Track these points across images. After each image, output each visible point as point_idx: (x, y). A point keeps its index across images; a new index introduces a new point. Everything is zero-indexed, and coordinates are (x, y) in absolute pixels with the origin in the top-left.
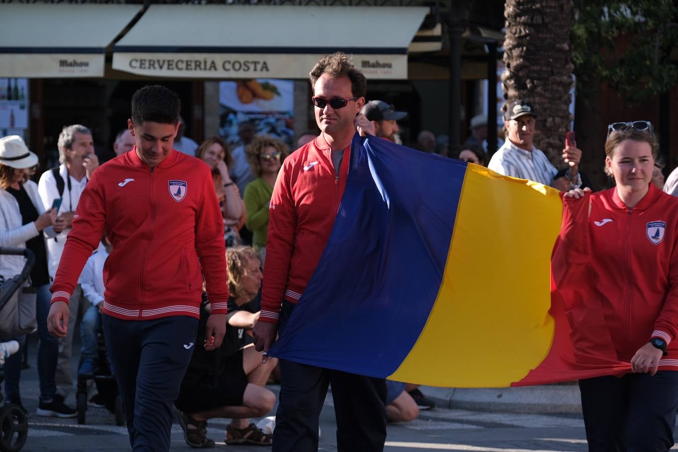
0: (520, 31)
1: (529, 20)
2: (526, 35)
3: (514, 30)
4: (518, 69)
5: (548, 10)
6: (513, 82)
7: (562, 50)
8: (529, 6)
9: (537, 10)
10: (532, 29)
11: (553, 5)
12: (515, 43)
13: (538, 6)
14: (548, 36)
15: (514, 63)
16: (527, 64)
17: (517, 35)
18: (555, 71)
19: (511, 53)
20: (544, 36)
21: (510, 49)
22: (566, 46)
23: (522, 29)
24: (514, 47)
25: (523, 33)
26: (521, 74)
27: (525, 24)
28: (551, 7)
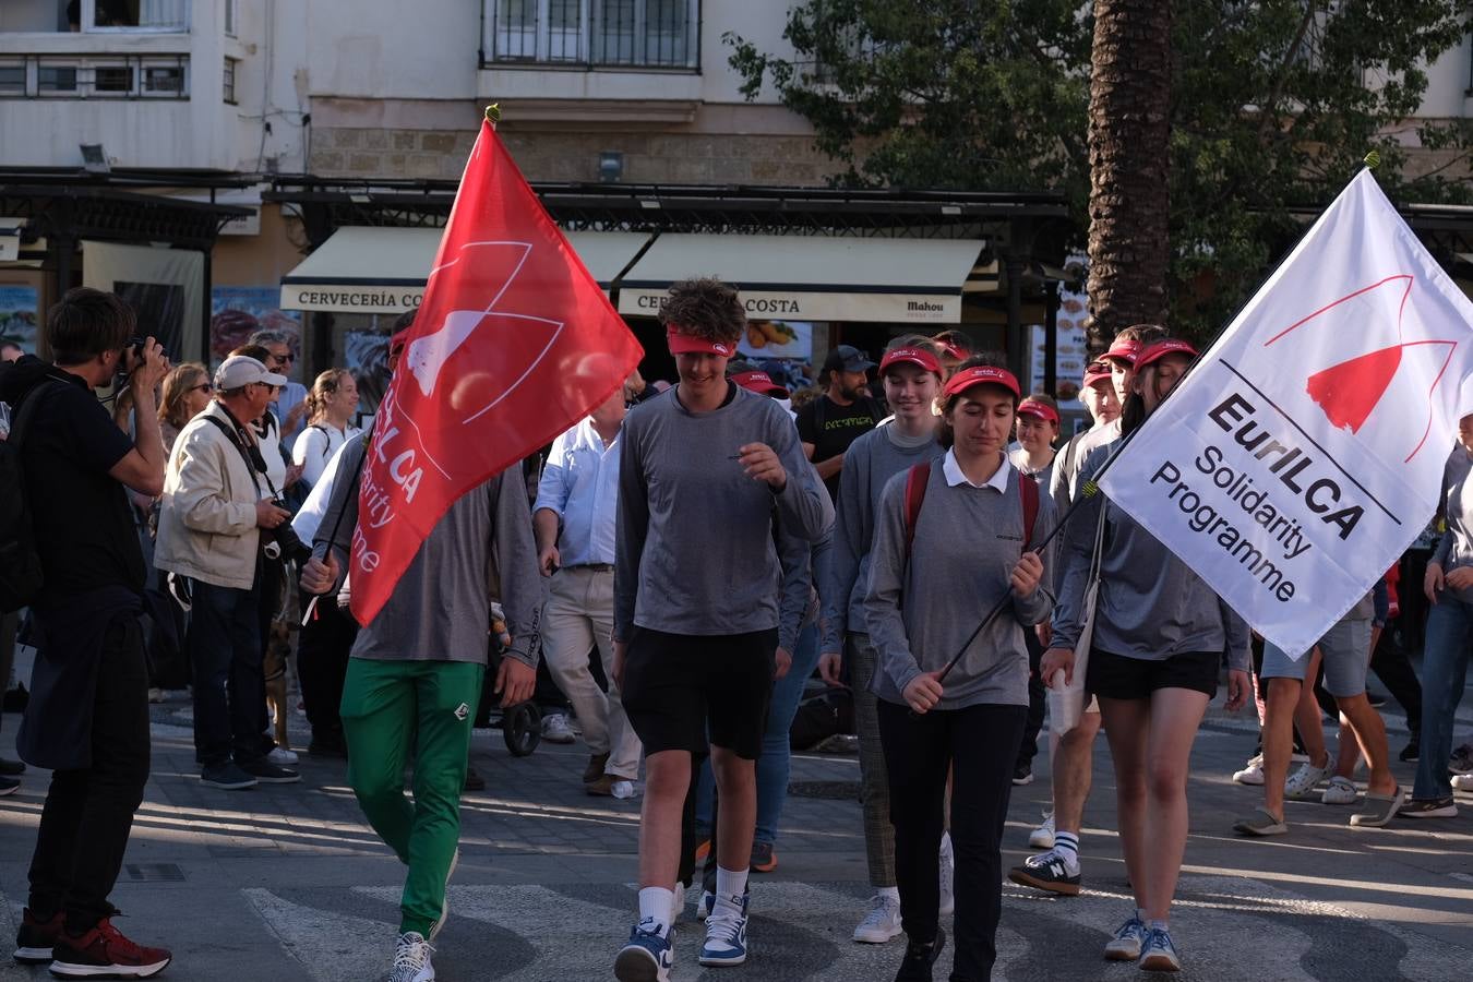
0: (1107, 271)
1: (1118, 259)
2: (1114, 276)
3: (1099, 270)
4: (1103, 314)
5: (1140, 247)
6: (1097, 330)
7: (1154, 294)
8: (1118, 241)
9: (1127, 245)
10: (1120, 268)
11: (1146, 240)
12: (1100, 284)
13: (1128, 241)
14: (1140, 277)
15: (1099, 308)
16: (1115, 309)
17: (1102, 276)
18: (1148, 318)
19: (1097, 297)
20: (1135, 277)
21: (1095, 292)
22: (1160, 289)
23: (1109, 268)
24: (1099, 289)
25: (1110, 273)
26: (1107, 320)
27: (1113, 263)
28: (1144, 243)
